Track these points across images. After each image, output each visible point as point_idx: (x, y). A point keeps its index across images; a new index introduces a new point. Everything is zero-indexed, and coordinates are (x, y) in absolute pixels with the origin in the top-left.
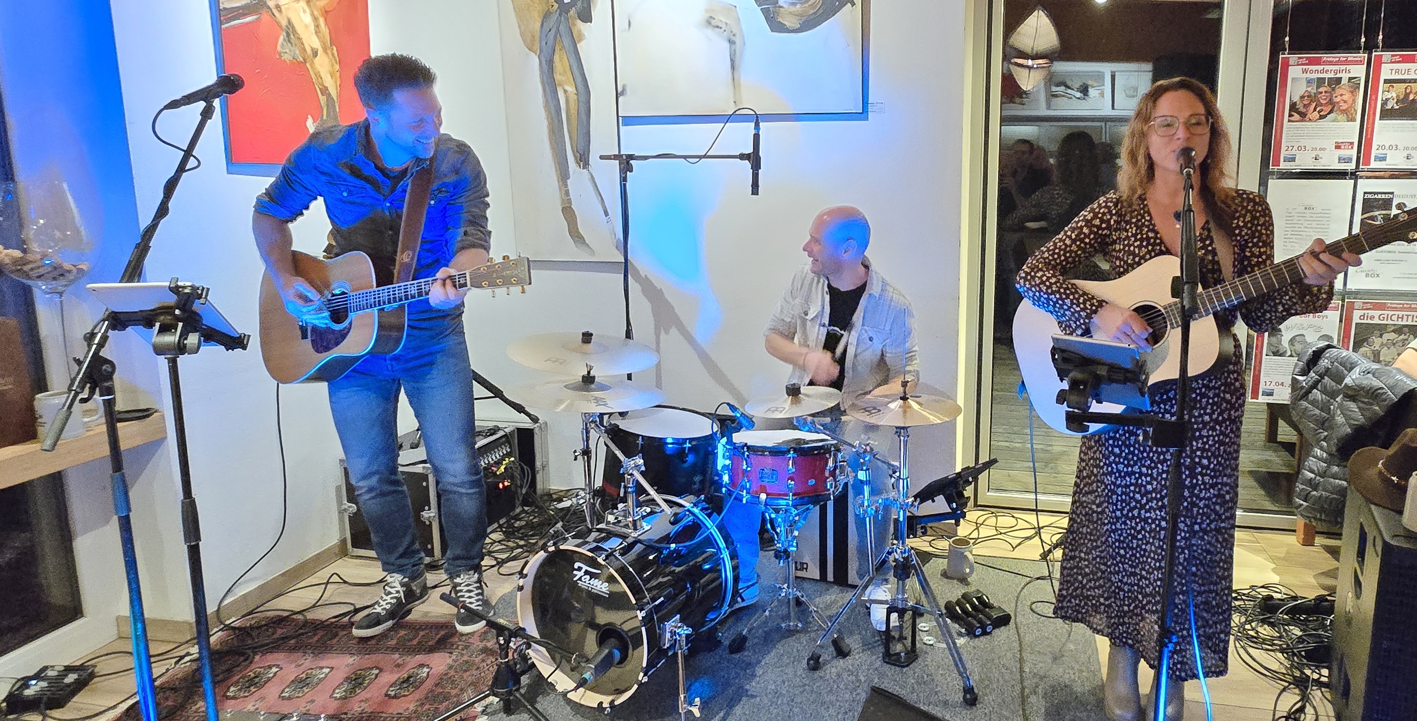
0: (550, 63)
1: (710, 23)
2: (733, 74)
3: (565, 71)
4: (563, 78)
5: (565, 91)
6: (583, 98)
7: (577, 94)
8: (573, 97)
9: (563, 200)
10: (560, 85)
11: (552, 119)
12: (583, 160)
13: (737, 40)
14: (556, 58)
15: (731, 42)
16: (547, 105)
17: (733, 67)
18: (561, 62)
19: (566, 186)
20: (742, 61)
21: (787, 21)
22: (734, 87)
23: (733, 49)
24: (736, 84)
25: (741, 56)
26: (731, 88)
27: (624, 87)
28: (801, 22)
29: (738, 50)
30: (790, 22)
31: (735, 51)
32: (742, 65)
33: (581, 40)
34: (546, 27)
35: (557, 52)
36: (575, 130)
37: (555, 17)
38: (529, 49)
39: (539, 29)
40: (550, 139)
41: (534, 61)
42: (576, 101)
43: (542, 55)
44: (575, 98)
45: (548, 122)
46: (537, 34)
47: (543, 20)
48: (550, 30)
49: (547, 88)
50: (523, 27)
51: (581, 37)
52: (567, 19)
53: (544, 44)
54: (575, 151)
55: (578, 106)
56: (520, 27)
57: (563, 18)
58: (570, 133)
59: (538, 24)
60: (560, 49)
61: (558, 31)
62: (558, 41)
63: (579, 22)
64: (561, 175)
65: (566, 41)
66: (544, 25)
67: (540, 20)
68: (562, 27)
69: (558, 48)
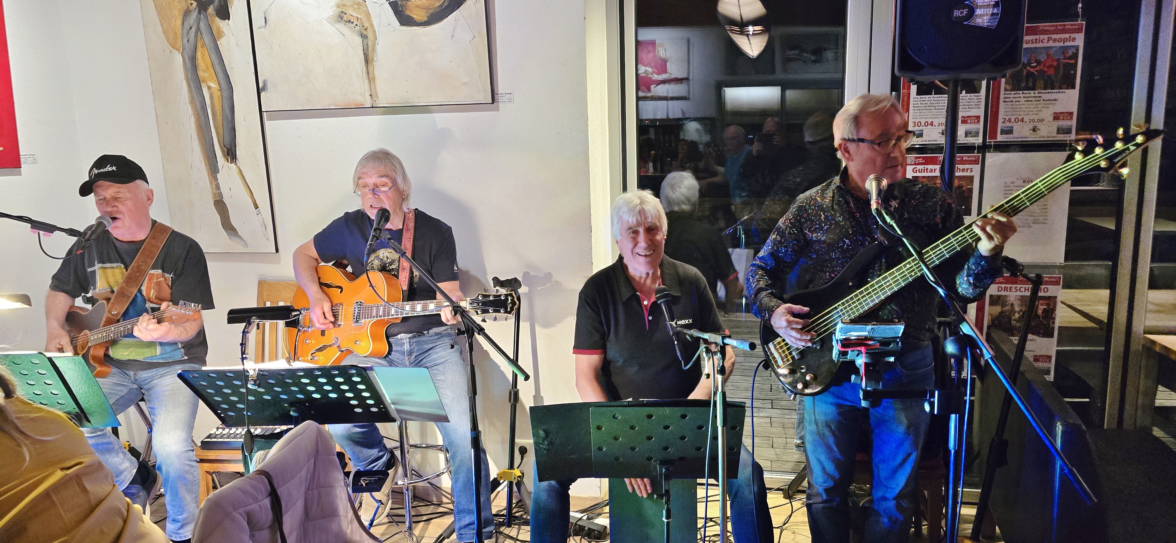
0: (193, 59)
1: (342, 18)
2: (367, 67)
3: (207, 68)
4: (207, 75)
5: (209, 88)
6: (226, 94)
7: (221, 90)
8: (217, 94)
9: (214, 195)
10: (204, 81)
11: (198, 115)
12: (231, 154)
13: (370, 34)
14: (199, 55)
15: (364, 37)
16: (192, 102)
17: (367, 61)
18: (203, 59)
19: (216, 179)
20: (375, 55)
21: (415, 14)
22: (370, 81)
23: (365, 43)
24: (371, 77)
25: (373, 50)
26: (367, 81)
27: (265, 82)
28: (428, 14)
29: (370, 44)
30: (418, 15)
31: (367, 45)
32: (375, 59)
33: (220, 37)
34: (187, 26)
35: (199, 49)
36: (220, 125)
37: (195, 14)
38: (173, 47)
39: (180, 28)
40: (198, 135)
41: (178, 59)
42: (220, 98)
43: (185, 51)
44: (219, 93)
45: (195, 118)
46: (179, 32)
47: (183, 18)
48: (191, 28)
49: (192, 85)
50: (165, 25)
51: (221, 34)
52: (206, 17)
53: (186, 41)
54: (223, 146)
55: (222, 102)
56: (162, 25)
57: (202, 16)
58: (216, 128)
59: (179, 22)
60: (202, 47)
61: (198, 29)
62: (199, 38)
63: (217, 19)
64: (211, 169)
65: (207, 38)
66: (185, 23)
67: (180, 18)
68: (202, 25)
69: (199, 45)
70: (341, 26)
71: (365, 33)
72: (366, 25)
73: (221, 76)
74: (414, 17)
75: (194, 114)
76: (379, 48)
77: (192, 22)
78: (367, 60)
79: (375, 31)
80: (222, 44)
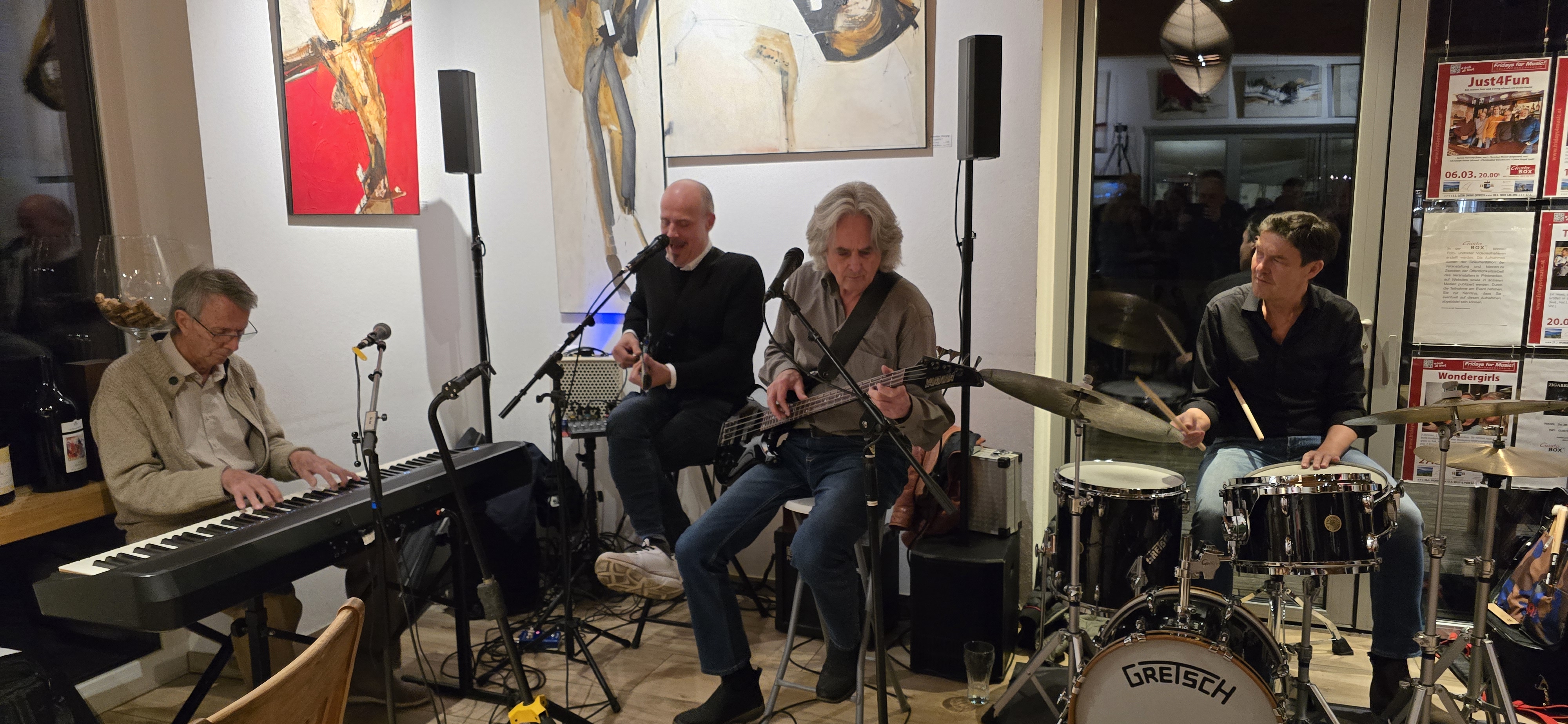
0: (595, 100)
1: (761, 53)
2: (785, 108)
3: (610, 109)
4: (608, 117)
5: (610, 131)
6: (628, 138)
7: (622, 134)
8: (618, 138)
9: (607, 249)
10: (605, 124)
11: (596, 161)
12: (629, 203)
13: (791, 71)
14: (601, 95)
15: (784, 73)
16: (591, 146)
18: (606, 100)
19: (611, 232)
20: (795, 94)
21: (844, 48)
22: (787, 123)
23: (785, 80)
24: (788, 119)
25: (794, 88)
26: (784, 123)
27: (670, 124)
28: (859, 48)
29: (791, 82)
30: (846, 49)
31: (787, 82)
32: (795, 99)
33: (626, 75)
34: (590, 63)
35: (602, 88)
36: (619, 172)
37: (599, 51)
38: (574, 87)
39: (583, 65)
40: (595, 183)
41: (579, 99)
42: (621, 142)
43: (586, 91)
44: (620, 137)
45: (592, 163)
46: (581, 70)
47: (587, 55)
48: (594, 66)
49: (591, 128)
50: (567, 63)
51: (626, 72)
52: (612, 54)
53: (588, 80)
54: (620, 195)
55: (623, 146)
56: (564, 63)
57: (607, 52)
58: (614, 175)
59: (582, 60)
60: (605, 86)
61: (603, 66)
62: (602, 77)
63: (624, 56)
64: (606, 220)
65: (611, 77)
66: (589, 60)
67: (584, 55)
68: (607, 62)
69: (602, 84)
70: (759, 62)
71: (785, 69)
72: (788, 60)
73: (624, 117)
74: (843, 50)
75: (592, 160)
76: (800, 86)
77: (596, 60)
78: (786, 99)
79: (796, 67)
80: (627, 83)
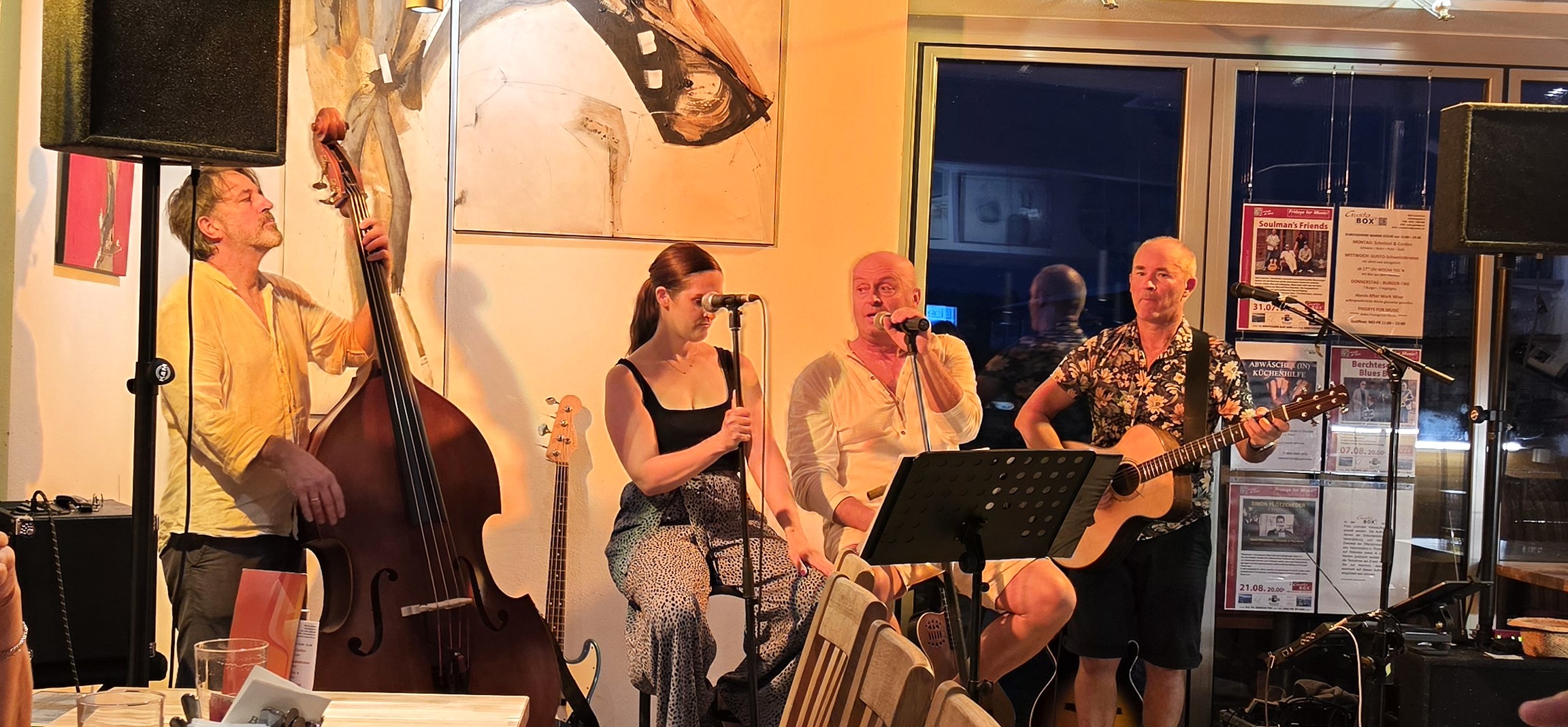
0: (357, 155)
1: (585, 126)
2: (612, 189)
4: (376, 178)
5: (375, 194)
6: (400, 201)
7: (393, 198)
8: (386, 201)
10: (368, 185)
13: (621, 149)
14: (367, 152)
15: (612, 151)
18: (373, 158)
20: (625, 175)
22: (613, 203)
23: (614, 158)
24: (615, 200)
26: (609, 204)
27: (463, 192)
29: (620, 160)
31: (616, 161)
32: (624, 178)
33: (403, 130)
34: (355, 112)
35: (371, 143)
39: (343, 112)
42: (390, 208)
44: (389, 199)
47: (350, 102)
48: (360, 115)
51: (405, 126)
52: (386, 104)
55: (392, 213)
57: (380, 101)
59: (343, 106)
63: (402, 108)
66: (352, 108)
67: (347, 101)
68: (378, 113)
69: (369, 138)
70: (584, 137)
71: (615, 146)
72: (618, 136)
73: (396, 179)
77: (363, 108)
78: (614, 179)
79: (628, 145)
80: (405, 140)
